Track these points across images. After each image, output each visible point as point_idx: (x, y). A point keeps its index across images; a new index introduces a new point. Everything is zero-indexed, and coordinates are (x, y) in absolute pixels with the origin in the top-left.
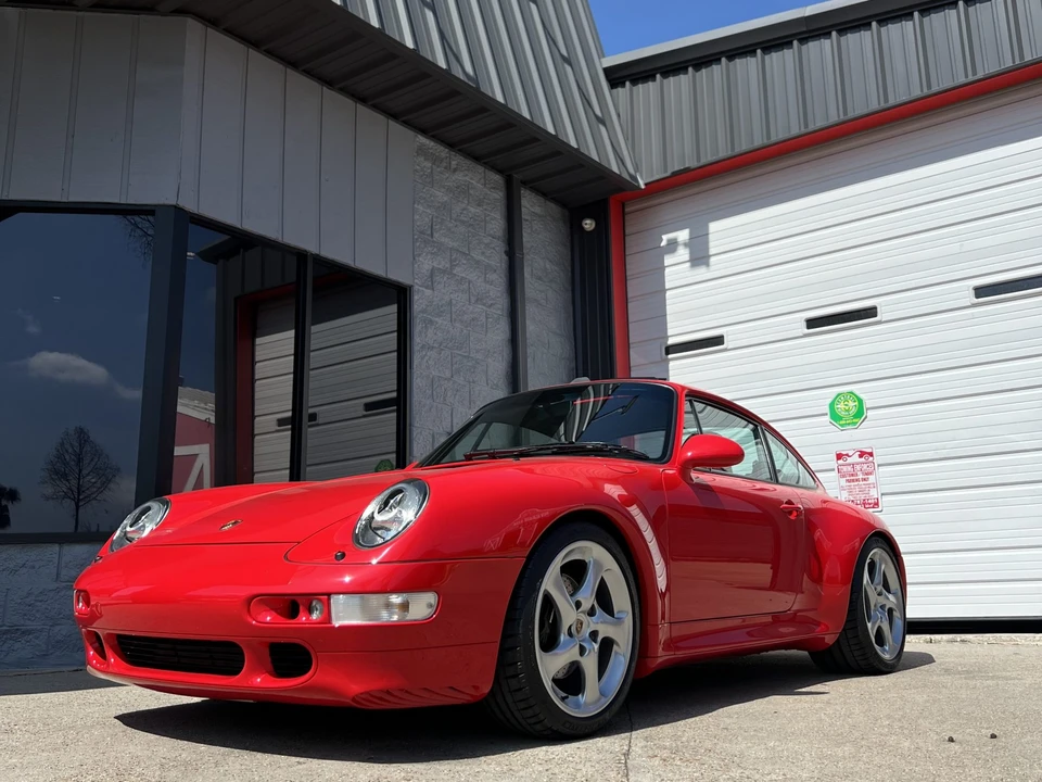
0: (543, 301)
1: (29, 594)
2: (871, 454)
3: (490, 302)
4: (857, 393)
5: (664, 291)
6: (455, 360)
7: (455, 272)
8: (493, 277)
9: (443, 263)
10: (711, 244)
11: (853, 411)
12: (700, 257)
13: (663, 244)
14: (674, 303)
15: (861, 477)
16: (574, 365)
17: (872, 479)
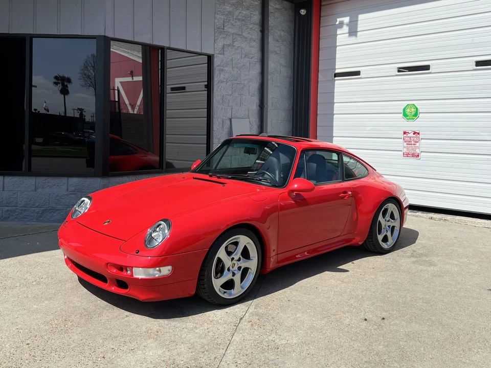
0: (278, 52)
1: (57, 196)
2: (419, 134)
3: (252, 56)
4: (416, 105)
5: (336, 46)
6: (233, 86)
7: (234, 44)
8: (254, 44)
9: (228, 41)
10: (359, 26)
11: (413, 114)
12: (353, 32)
13: (337, 23)
14: (340, 53)
15: (413, 143)
16: (292, 79)
17: (417, 144)
